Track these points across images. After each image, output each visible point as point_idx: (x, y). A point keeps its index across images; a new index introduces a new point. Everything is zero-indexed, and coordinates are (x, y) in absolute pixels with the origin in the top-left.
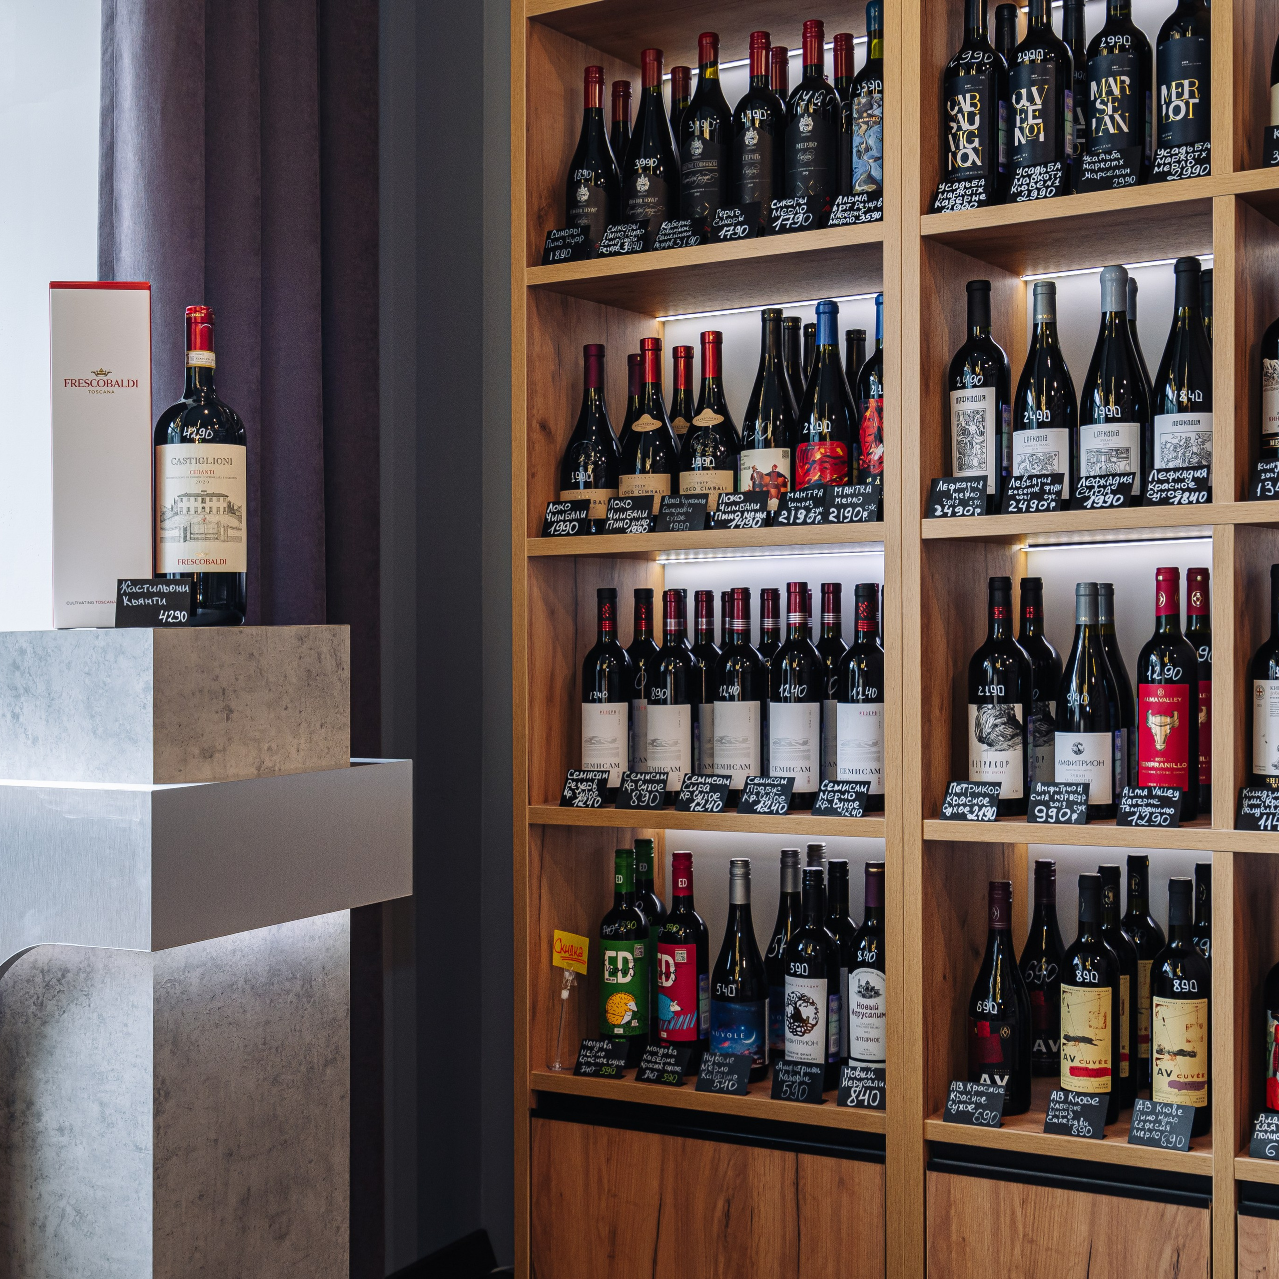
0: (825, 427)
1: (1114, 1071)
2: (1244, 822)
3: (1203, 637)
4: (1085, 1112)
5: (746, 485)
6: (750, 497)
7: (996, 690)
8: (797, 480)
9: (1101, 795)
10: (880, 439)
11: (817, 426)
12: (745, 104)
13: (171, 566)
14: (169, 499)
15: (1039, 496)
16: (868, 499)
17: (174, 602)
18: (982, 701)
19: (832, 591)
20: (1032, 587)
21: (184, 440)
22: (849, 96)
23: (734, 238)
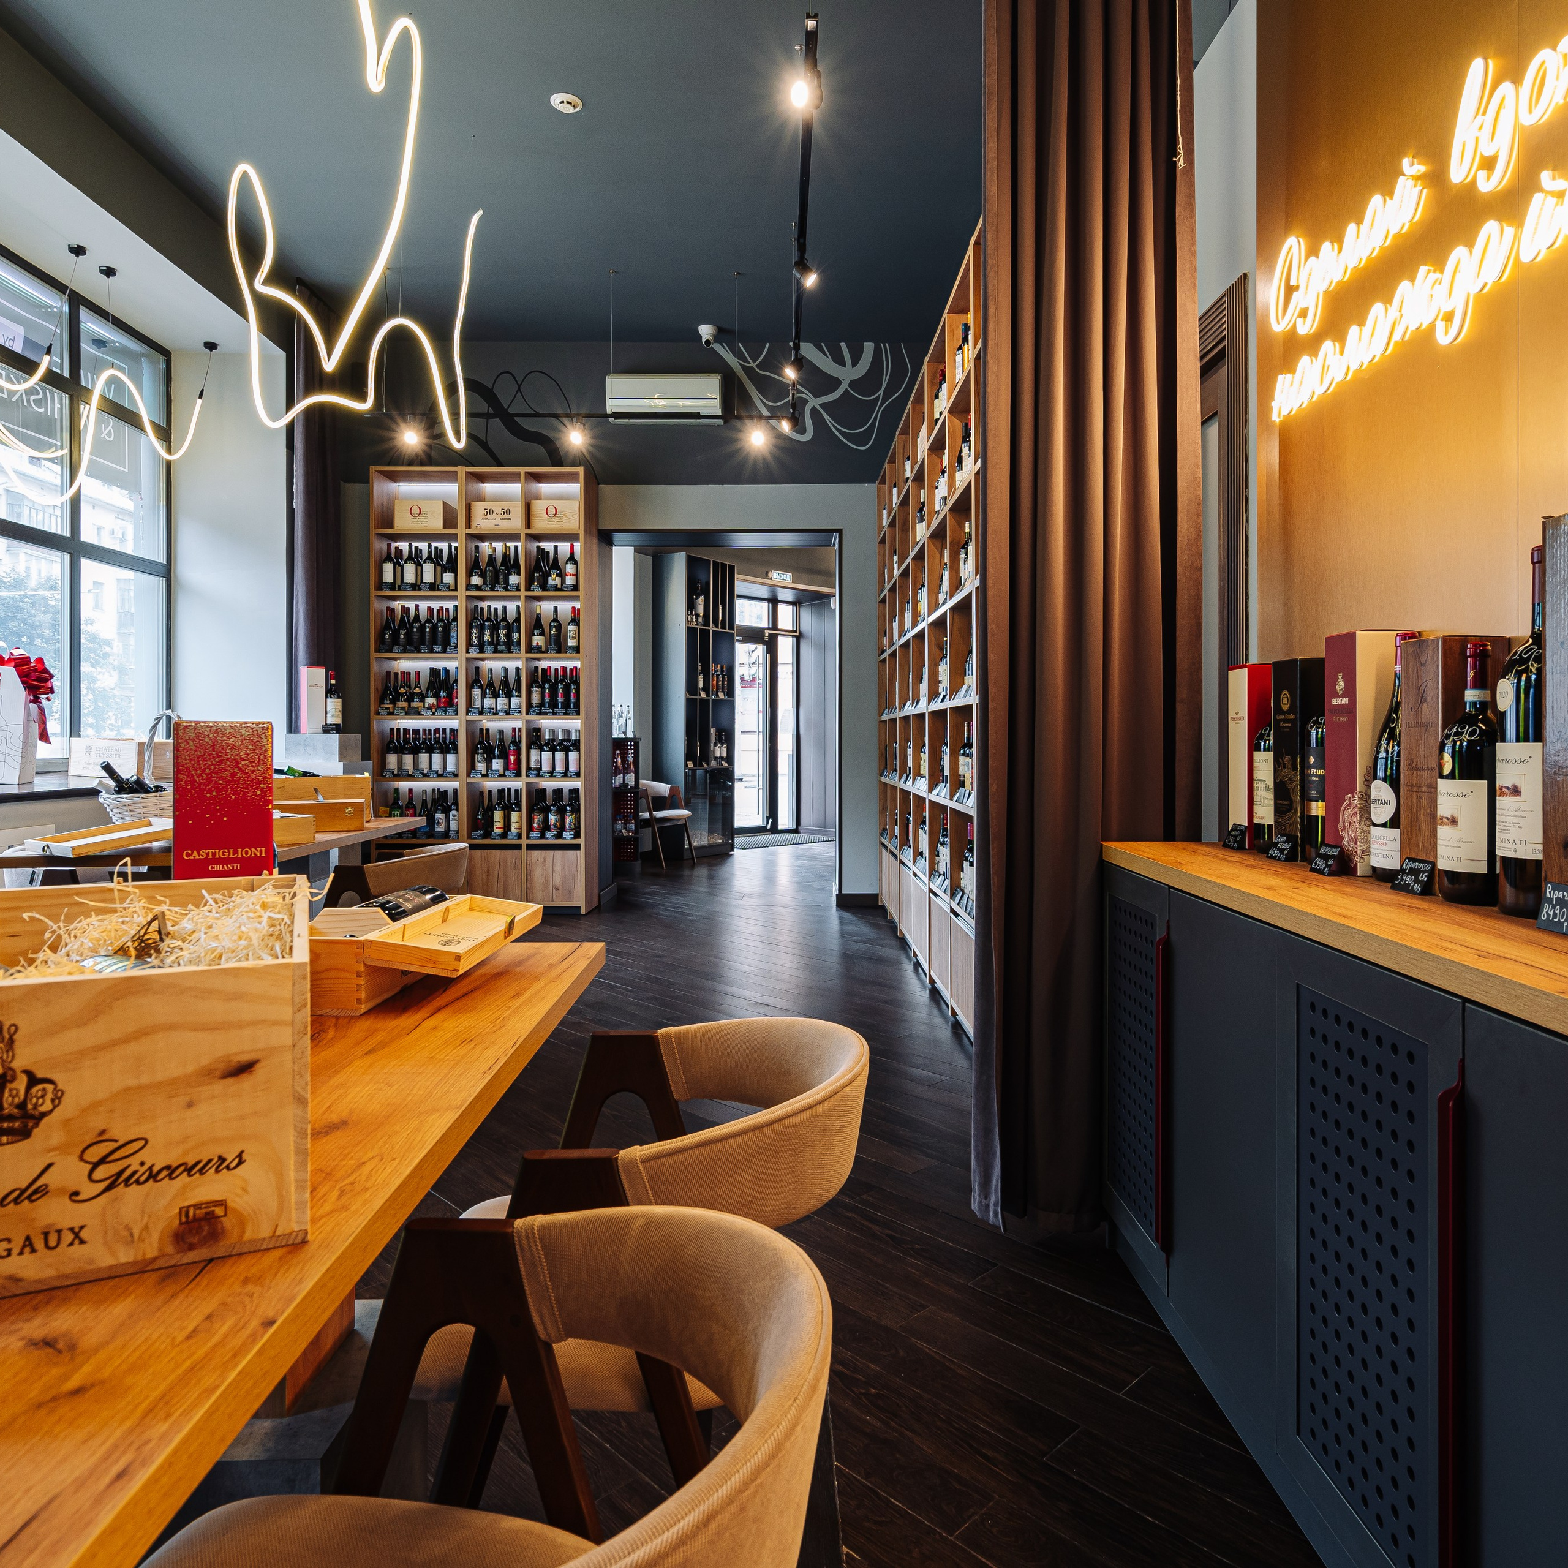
0: (444, 694)
1: (504, 828)
2: (527, 776)
3: (520, 741)
4: (499, 835)
5: (427, 706)
6: (428, 709)
7: (480, 751)
8: (438, 706)
9: (501, 772)
10: (457, 698)
11: (442, 694)
12: (425, 622)
13: (328, 722)
14: (328, 710)
15: (490, 712)
16: (455, 711)
17: (333, 729)
18: (478, 754)
19: (444, 730)
20: (488, 730)
21: (331, 698)
22: (450, 624)
23: (425, 652)
